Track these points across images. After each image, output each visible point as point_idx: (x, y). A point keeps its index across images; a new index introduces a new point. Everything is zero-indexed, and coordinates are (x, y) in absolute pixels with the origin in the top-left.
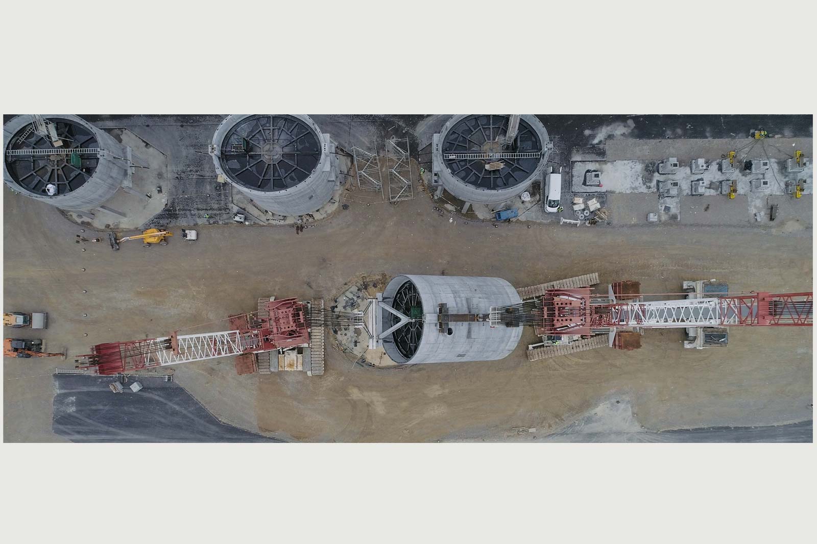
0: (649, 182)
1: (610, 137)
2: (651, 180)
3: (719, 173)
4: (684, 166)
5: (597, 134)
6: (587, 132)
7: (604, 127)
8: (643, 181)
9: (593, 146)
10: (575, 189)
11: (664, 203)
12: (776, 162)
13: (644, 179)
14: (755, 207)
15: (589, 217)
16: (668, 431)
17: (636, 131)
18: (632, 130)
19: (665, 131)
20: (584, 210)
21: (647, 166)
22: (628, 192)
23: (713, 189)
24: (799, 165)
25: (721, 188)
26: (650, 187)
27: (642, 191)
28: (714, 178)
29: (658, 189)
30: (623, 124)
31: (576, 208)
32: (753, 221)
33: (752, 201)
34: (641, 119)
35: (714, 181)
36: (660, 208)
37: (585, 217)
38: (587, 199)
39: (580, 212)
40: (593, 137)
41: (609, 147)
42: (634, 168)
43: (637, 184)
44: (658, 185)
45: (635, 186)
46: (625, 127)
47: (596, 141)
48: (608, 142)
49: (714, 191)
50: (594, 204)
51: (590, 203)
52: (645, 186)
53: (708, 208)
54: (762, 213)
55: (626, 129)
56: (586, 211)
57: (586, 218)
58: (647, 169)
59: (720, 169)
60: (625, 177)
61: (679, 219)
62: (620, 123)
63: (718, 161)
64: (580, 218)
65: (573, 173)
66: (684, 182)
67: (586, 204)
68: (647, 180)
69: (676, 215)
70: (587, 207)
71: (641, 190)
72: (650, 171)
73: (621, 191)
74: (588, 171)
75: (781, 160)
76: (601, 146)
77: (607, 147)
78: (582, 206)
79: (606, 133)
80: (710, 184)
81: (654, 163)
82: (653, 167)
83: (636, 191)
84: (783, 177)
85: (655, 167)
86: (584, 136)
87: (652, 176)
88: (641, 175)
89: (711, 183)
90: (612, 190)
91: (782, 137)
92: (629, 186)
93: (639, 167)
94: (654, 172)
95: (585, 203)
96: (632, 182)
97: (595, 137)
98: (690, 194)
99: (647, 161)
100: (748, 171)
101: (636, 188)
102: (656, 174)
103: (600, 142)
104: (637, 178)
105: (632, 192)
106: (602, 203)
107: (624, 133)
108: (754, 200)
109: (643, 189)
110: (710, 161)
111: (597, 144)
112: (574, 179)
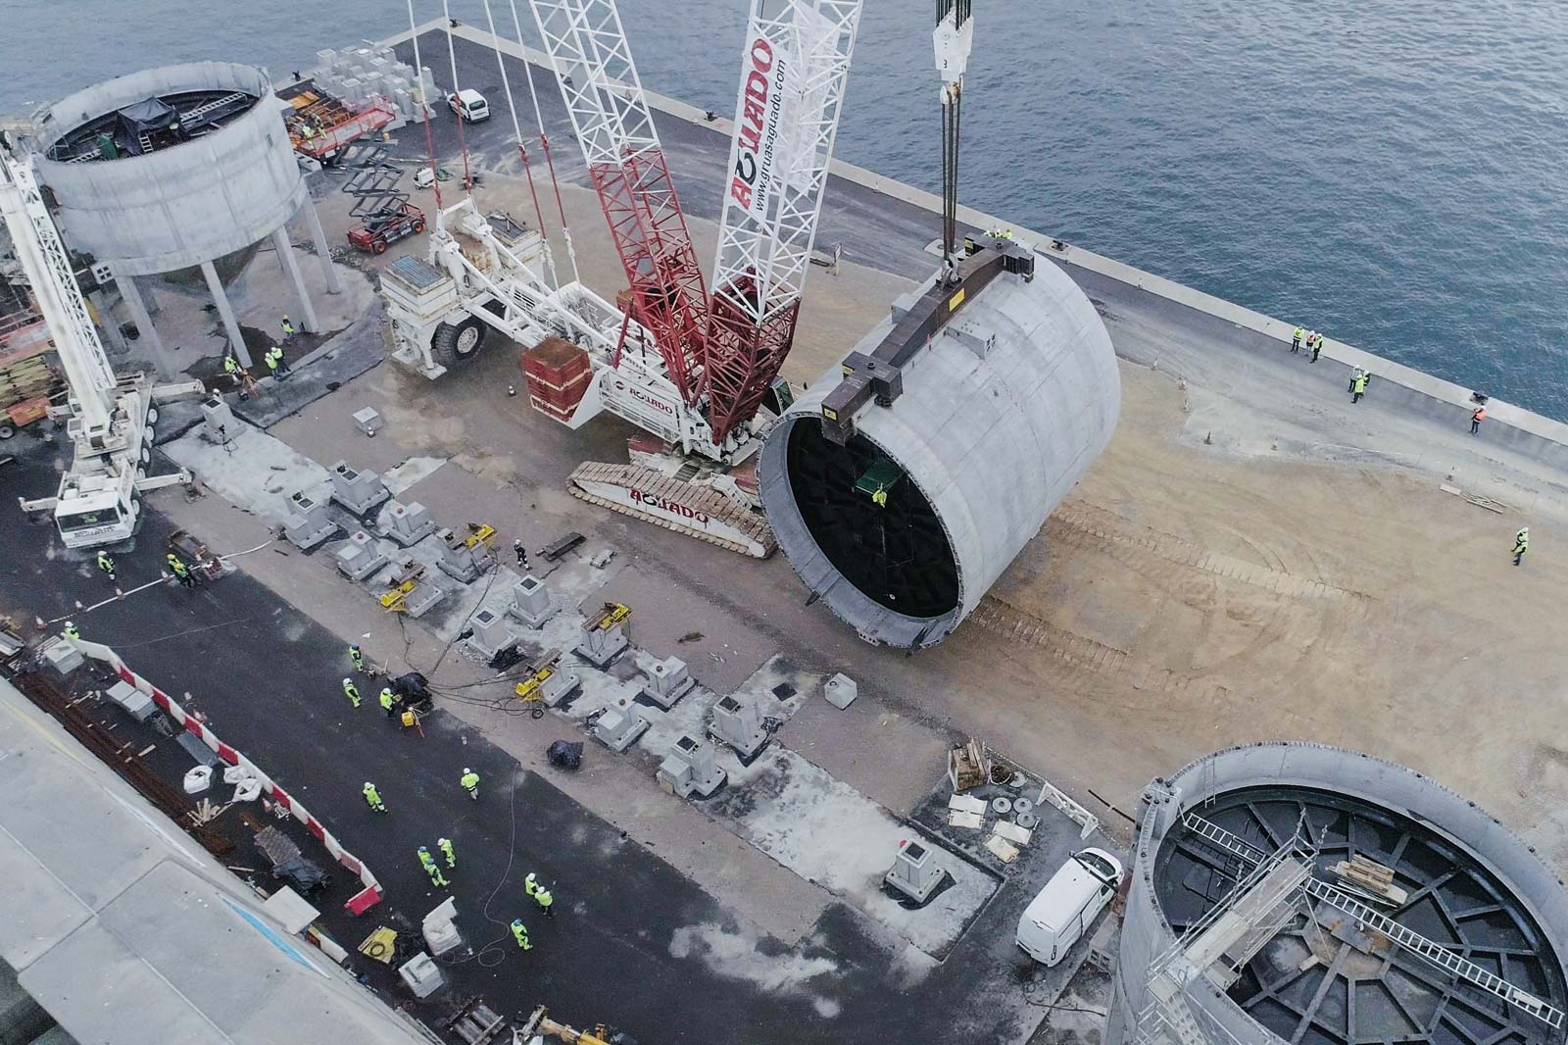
0: (771, 776)
1: (772, 948)
2: (761, 777)
3: (583, 687)
4: (648, 754)
5: (801, 984)
6: (827, 1008)
7: (767, 987)
8: (782, 787)
9: (841, 959)
10: (984, 886)
11: (779, 709)
12: (443, 629)
13: (778, 789)
14: (586, 578)
15: (1001, 791)
16: (1132, 360)
17: (686, 914)
18: (697, 924)
19: (614, 859)
20: (1005, 817)
21: (740, 813)
22: (845, 787)
23: (634, 665)
24: (419, 575)
25: (616, 655)
26: (782, 763)
27: (806, 764)
28: (608, 684)
29: (764, 746)
30: (707, 957)
31: (1023, 836)
32: (622, 560)
33: (579, 593)
34: (642, 933)
35: (616, 679)
36: (797, 706)
37: (1012, 801)
38: (975, 837)
39: (1020, 818)
40: (820, 985)
41: (801, 923)
42: (777, 831)
43: (805, 790)
44: (756, 755)
45: (814, 787)
46: (707, 947)
47: (823, 965)
48: (790, 938)
49: (638, 661)
50: (967, 811)
51: (974, 822)
52: (787, 772)
53: (689, 638)
54: (587, 559)
55: (707, 938)
56: (1002, 810)
57: (1011, 795)
58: (747, 806)
59: (575, 693)
60: (821, 824)
61: (777, 656)
62: (712, 965)
63: (560, 712)
64: (1028, 804)
65: (960, 930)
66: (685, 720)
67: (986, 825)
68: (772, 781)
69: (773, 669)
70: (991, 817)
71: (809, 771)
72: (743, 797)
73: (864, 801)
74: (910, 903)
75: (427, 625)
76: (820, 941)
77: (808, 928)
78: (1001, 827)
79: (774, 967)
80: (631, 677)
81: (714, 807)
82: (727, 802)
83: (824, 776)
84: (463, 594)
85: (723, 797)
86: (843, 1004)
87: (748, 784)
88: (775, 801)
89: (624, 679)
90: (883, 818)
91: (373, 662)
92: (830, 799)
93: (761, 824)
94: (736, 790)
95: (987, 830)
96: (814, 801)
97: (813, 978)
98: (698, 689)
99: (730, 824)
100: (520, 650)
101: (816, 782)
102: (733, 781)
103: (812, 954)
104: (794, 803)
105: (837, 780)
106: (940, 801)
107: (725, 930)
108: (573, 593)
109: (800, 767)
110: (580, 723)
111: (824, 954)
112: (969, 914)
